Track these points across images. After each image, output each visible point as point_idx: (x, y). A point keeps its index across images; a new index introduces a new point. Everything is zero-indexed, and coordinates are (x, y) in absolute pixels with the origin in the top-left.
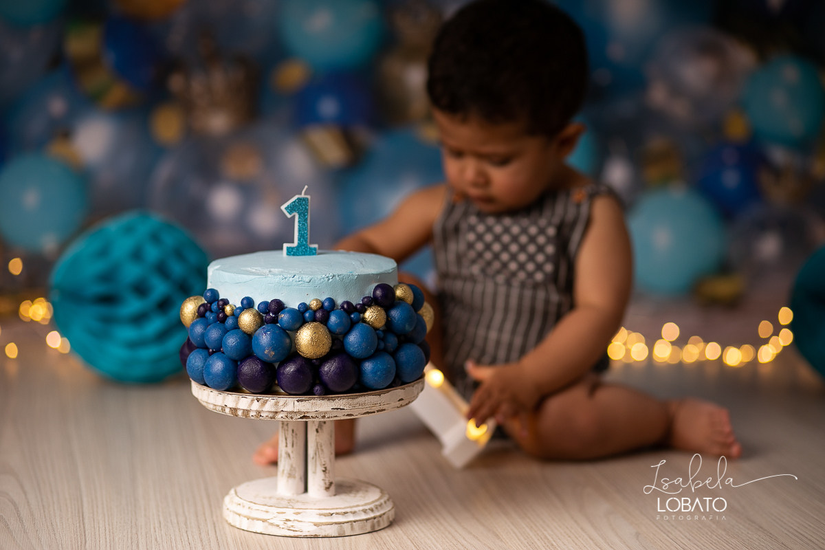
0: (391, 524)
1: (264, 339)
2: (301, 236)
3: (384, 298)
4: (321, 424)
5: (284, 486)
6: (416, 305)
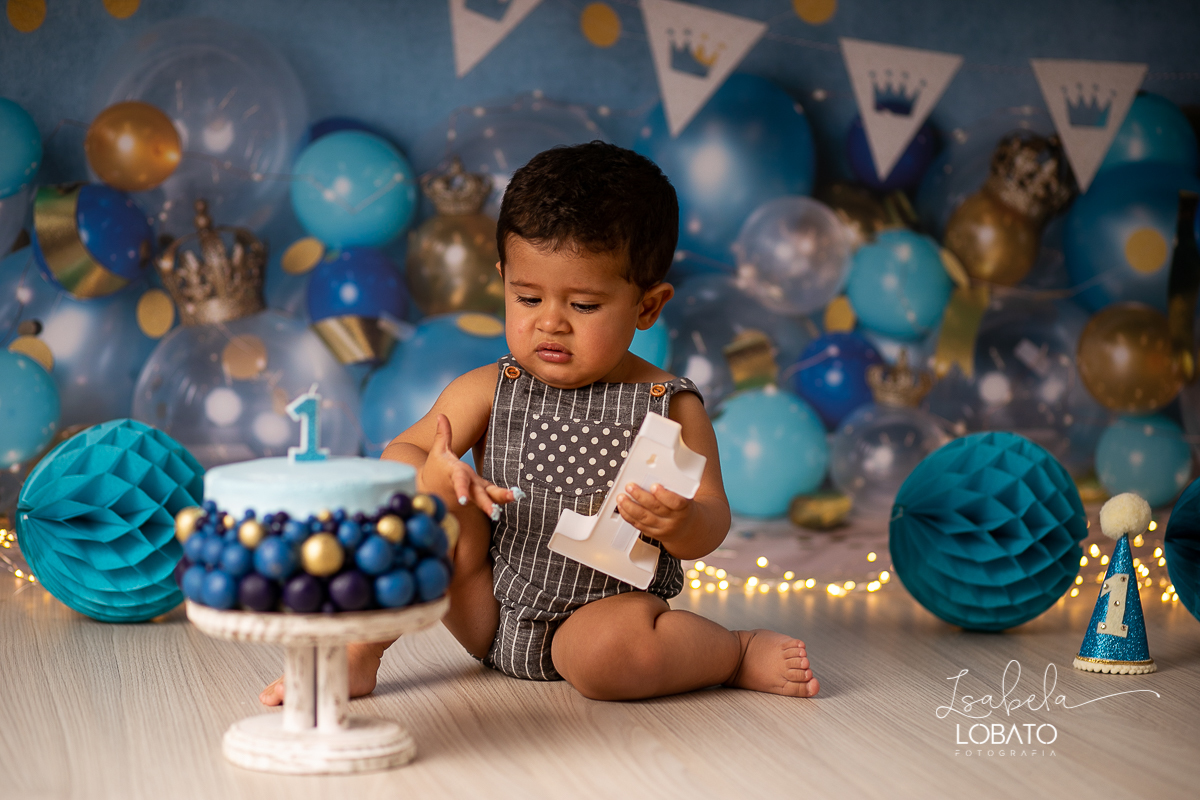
0: (412, 761)
1: (269, 554)
2: (311, 441)
3: (402, 508)
4: (333, 651)
5: (292, 719)
6: (438, 516)
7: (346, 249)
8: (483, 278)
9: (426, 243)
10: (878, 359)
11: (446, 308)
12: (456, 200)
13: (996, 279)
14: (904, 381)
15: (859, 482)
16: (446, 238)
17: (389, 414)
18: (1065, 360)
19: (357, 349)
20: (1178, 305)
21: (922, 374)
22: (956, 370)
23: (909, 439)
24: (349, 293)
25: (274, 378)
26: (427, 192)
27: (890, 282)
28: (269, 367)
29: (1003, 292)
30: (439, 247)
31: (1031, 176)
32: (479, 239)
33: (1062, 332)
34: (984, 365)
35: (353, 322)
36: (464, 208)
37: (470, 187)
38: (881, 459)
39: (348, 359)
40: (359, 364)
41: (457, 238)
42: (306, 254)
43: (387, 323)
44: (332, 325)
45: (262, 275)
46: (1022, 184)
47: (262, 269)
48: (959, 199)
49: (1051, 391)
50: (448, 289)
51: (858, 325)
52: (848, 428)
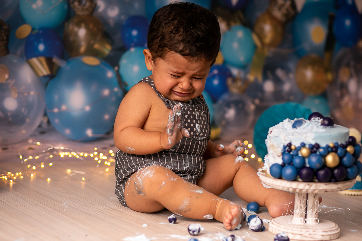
7: (40, 29)
8: (92, 42)
9: (71, 27)
10: (230, 75)
11: (78, 54)
12: (83, 10)
13: (271, 45)
14: (239, 84)
15: (224, 122)
16: (79, 25)
17: (56, 97)
18: (291, 76)
19: (44, 71)
20: (327, 55)
21: (245, 81)
22: (256, 79)
23: (240, 106)
24: (41, 47)
25: (12, 82)
26: (72, 6)
27: (235, 45)
28: (9, 78)
29: (273, 50)
30: (76, 29)
31: (282, 6)
32: (91, 26)
33: (291, 65)
34: (265, 77)
35: (42, 59)
36: (86, 13)
37: (88, 4)
38: (231, 113)
39: (41, 75)
40: (45, 76)
41: (83, 25)
42: (25, 30)
43: (56, 60)
44: (35, 60)
45: (8, 40)
46: (280, 9)
47: (8, 36)
48: (259, 14)
49: (287, 87)
50: (79, 46)
51: (225, 62)
52: (220, 102)
